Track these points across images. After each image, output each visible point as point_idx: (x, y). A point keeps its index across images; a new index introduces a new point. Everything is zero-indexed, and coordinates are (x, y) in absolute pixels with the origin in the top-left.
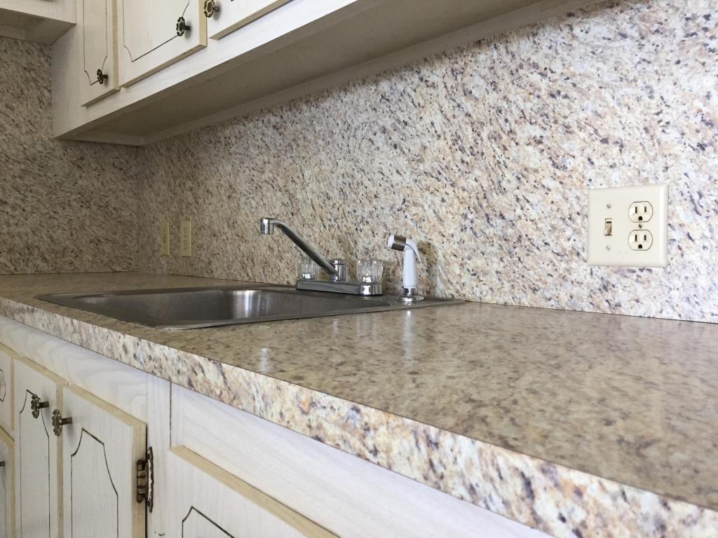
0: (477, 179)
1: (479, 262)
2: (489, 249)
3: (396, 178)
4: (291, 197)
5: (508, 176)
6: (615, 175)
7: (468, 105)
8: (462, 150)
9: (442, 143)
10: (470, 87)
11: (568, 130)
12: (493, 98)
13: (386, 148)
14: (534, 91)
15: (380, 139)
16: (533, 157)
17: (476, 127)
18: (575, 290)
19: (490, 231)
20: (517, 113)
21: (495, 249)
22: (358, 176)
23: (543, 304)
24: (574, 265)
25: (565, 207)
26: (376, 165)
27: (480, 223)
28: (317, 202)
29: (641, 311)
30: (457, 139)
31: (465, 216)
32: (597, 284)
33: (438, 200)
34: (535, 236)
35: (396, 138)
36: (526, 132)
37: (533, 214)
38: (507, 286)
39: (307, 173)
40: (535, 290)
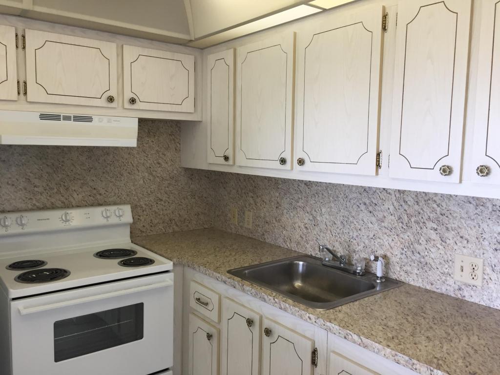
0: (408, 236)
1: (409, 268)
2: (413, 264)
3: (370, 225)
4: (314, 218)
5: (422, 239)
6: (465, 251)
7: (406, 207)
8: (402, 223)
9: (393, 217)
10: (407, 200)
11: (447, 229)
12: (416, 207)
13: (365, 211)
14: (434, 210)
15: (363, 207)
16: (433, 235)
17: (410, 216)
18: (448, 288)
19: (414, 258)
20: (427, 217)
21: (416, 265)
22: (351, 219)
23: (435, 290)
24: (448, 278)
25: (445, 257)
26: (360, 217)
27: (409, 254)
28: (328, 223)
29: (472, 300)
30: (400, 218)
31: (403, 249)
32: (457, 287)
33: (390, 240)
34: (433, 264)
35: (371, 208)
36: (430, 225)
37: (432, 256)
38: (420, 280)
39: (324, 210)
40: (432, 284)
